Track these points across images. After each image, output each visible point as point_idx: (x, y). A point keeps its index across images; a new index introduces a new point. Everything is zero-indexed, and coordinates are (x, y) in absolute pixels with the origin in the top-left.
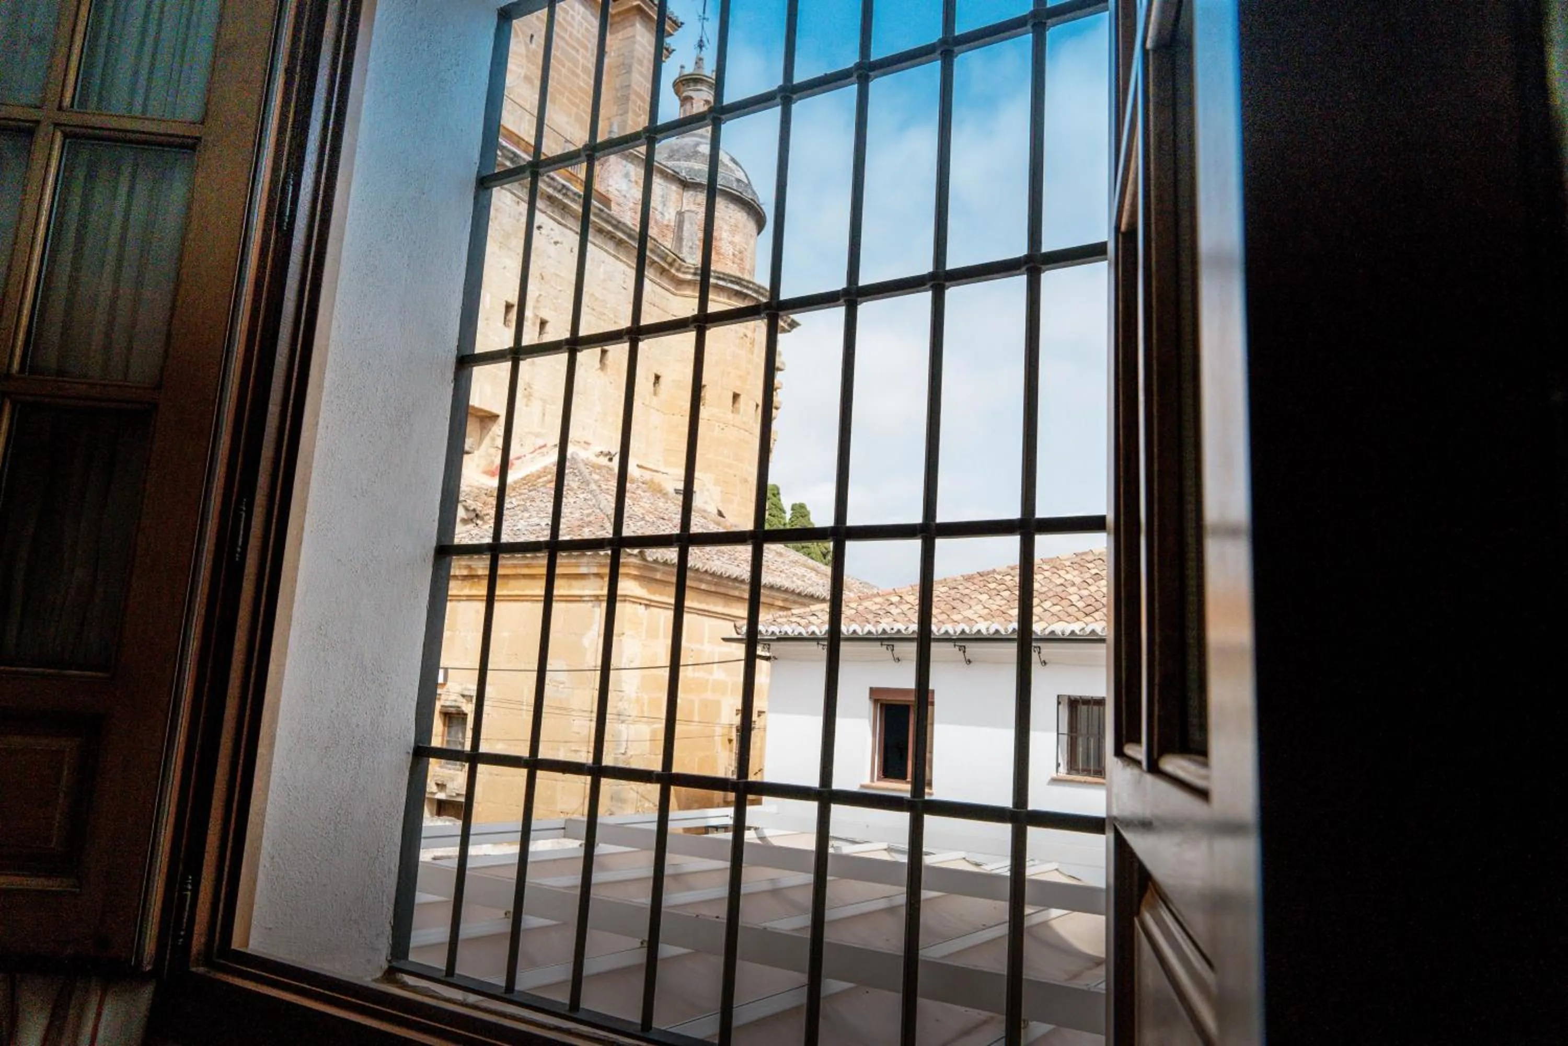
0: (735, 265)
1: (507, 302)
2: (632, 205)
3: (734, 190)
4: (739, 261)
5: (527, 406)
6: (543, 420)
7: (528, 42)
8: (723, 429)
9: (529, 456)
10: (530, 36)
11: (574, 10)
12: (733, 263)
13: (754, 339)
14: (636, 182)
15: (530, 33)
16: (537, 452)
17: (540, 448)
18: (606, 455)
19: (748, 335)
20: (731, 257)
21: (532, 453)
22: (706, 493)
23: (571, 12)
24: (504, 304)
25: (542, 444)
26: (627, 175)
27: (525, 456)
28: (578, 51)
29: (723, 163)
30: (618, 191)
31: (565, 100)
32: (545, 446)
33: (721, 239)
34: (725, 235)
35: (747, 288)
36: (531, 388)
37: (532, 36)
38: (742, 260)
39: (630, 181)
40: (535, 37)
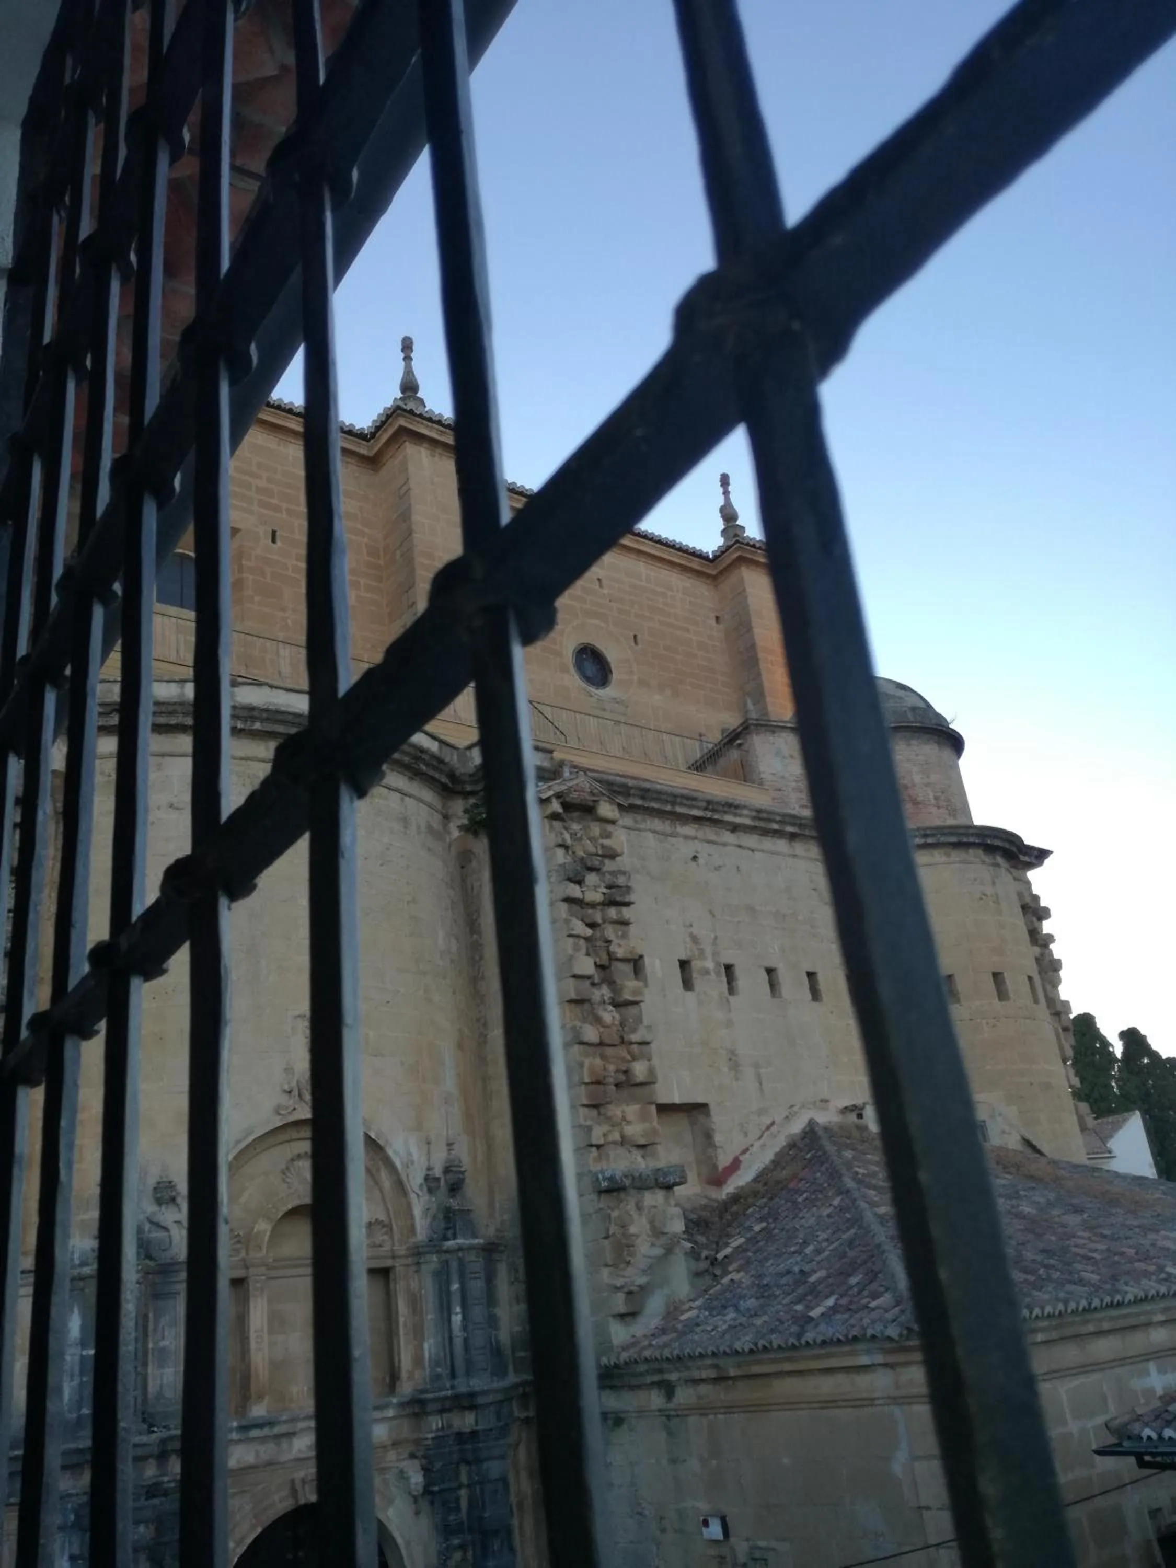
0: (941, 810)
1: (679, 960)
2: (794, 784)
3: (912, 722)
4: (945, 804)
5: (737, 1079)
6: (761, 1090)
7: (633, 644)
8: (994, 1026)
9: (757, 1144)
10: (633, 637)
11: (672, 591)
12: (939, 808)
13: (997, 895)
14: (792, 757)
15: (632, 634)
16: (766, 1134)
17: (768, 1128)
18: (852, 1111)
19: (989, 893)
20: (933, 801)
21: (760, 1138)
22: (999, 1119)
23: (670, 593)
24: (678, 963)
25: (769, 1122)
26: (778, 753)
27: (752, 1145)
28: (688, 631)
29: (887, 694)
30: (773, 774)
31: (689, 688)
32: (773, 1123)
33: (914, 785)
34: (917, 779)
35: (967, 835)
36: (736, 1055)
37: (635, 637)
38: (949, 800)
39: (784, 757)
40: (639, 637)
